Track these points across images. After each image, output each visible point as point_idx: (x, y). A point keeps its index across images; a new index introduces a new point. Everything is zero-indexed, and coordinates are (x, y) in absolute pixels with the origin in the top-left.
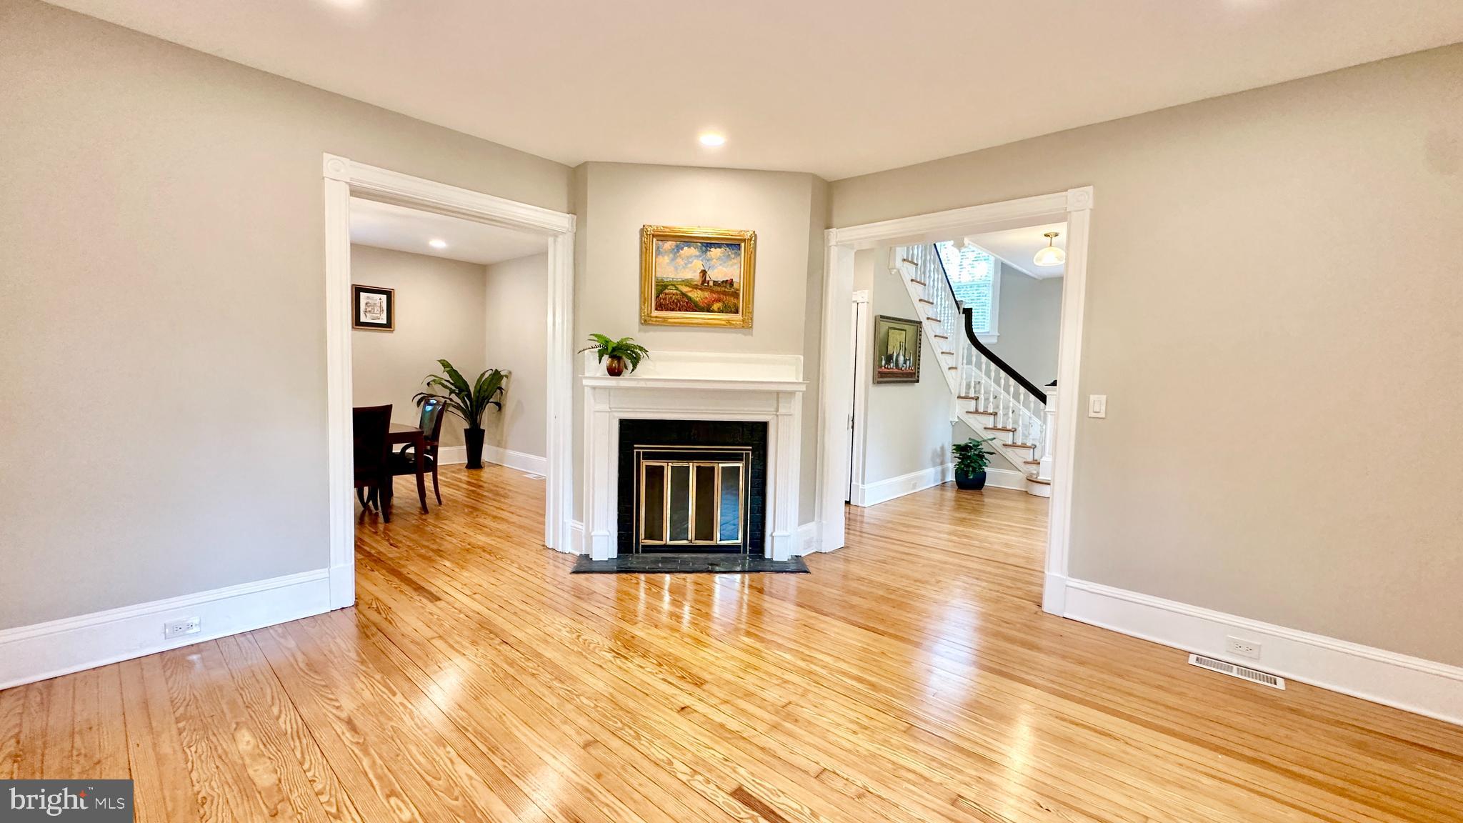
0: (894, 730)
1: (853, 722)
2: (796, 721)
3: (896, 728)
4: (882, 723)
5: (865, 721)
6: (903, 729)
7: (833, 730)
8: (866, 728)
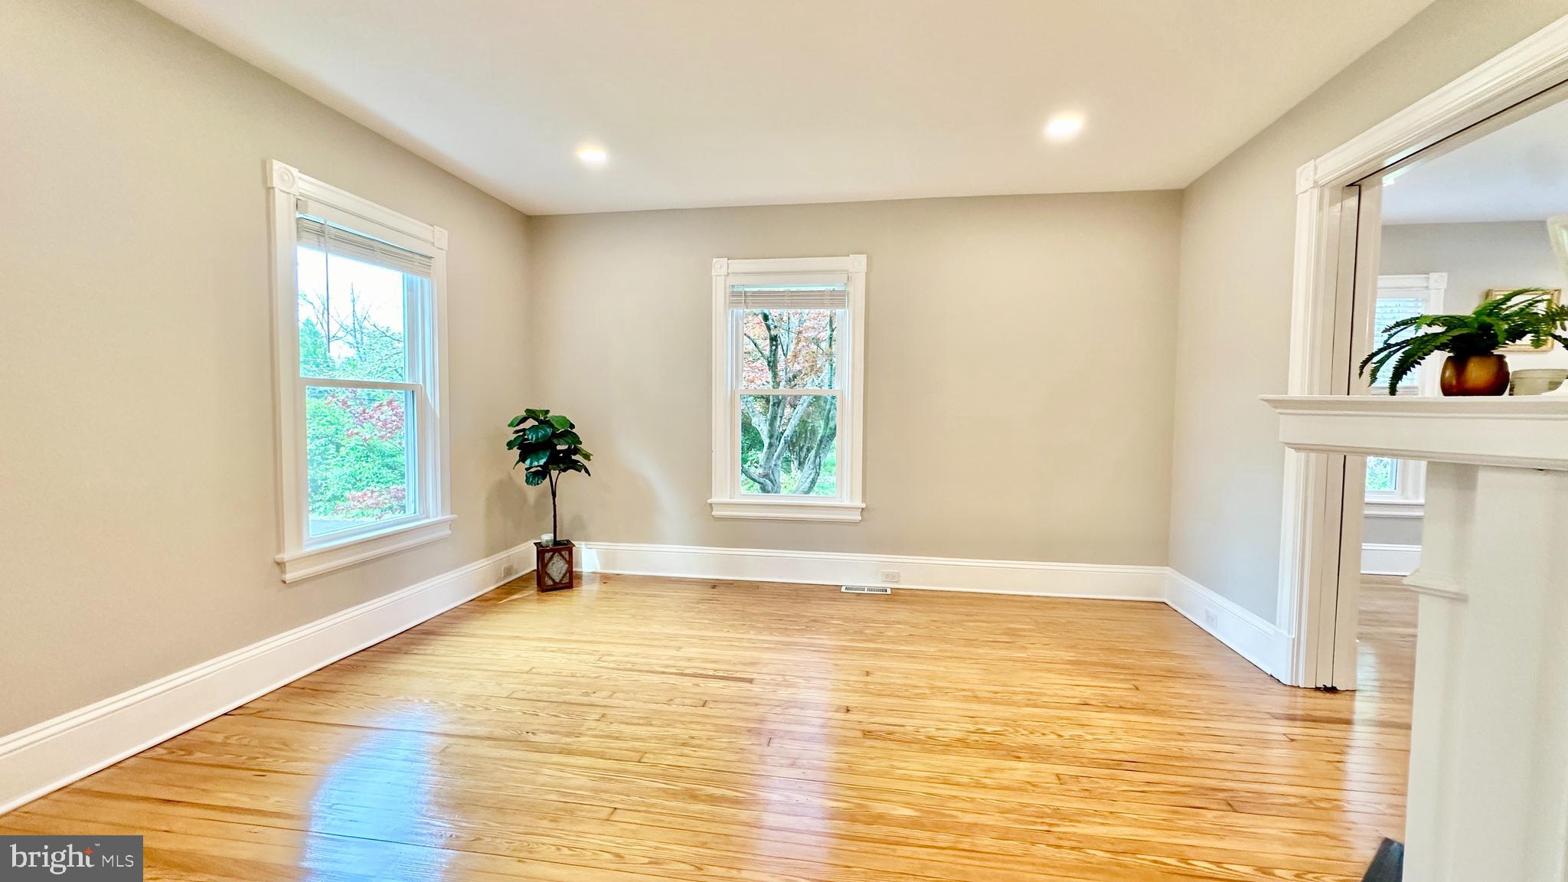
0: (656, 751)
1: (699, 746)
2: (749, 731)
3: (654, 753)
4: (669, 754)
5: (687, 750)
6: (647, 755)
7: (712, 733)
8: (684, 744)
